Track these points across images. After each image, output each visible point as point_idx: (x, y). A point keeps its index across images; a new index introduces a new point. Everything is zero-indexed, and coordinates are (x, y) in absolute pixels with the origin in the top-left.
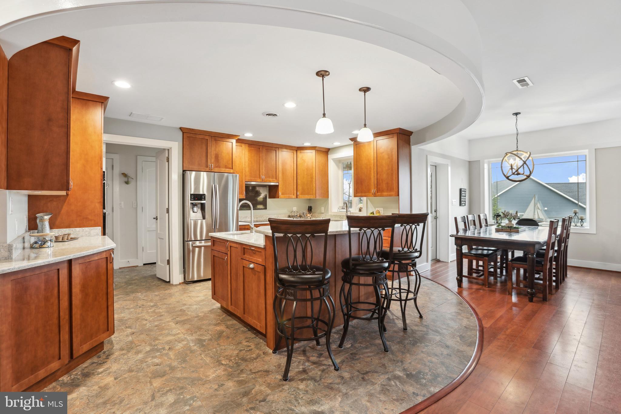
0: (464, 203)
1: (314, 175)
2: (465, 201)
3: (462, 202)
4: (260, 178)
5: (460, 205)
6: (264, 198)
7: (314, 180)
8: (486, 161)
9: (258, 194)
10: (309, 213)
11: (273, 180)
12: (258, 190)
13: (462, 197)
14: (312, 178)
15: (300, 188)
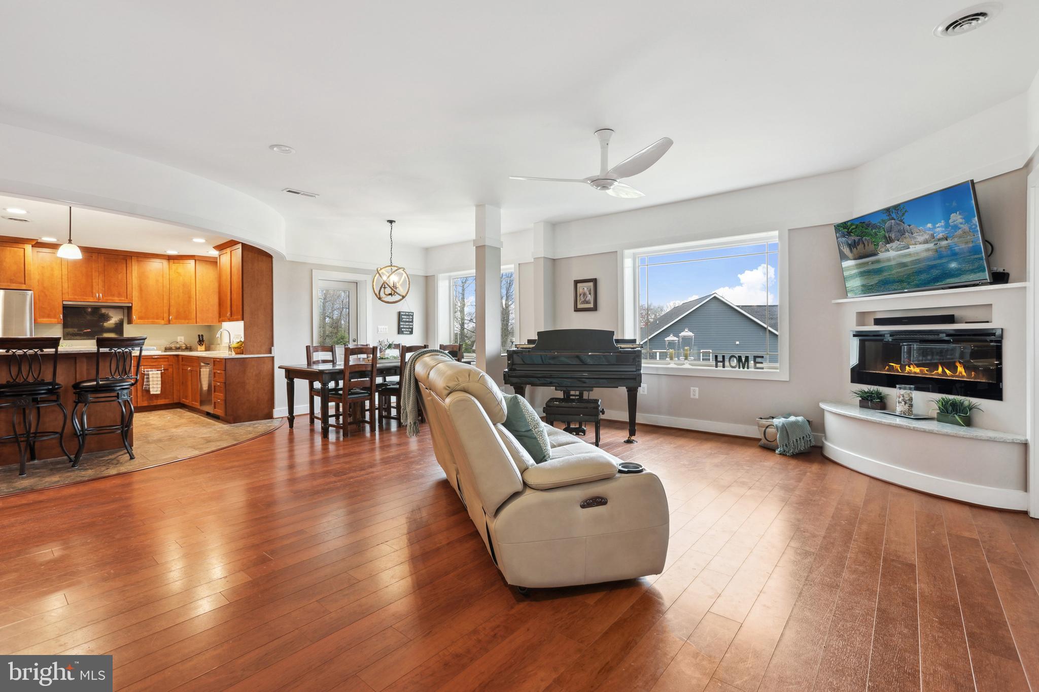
0: (410, 330)
1: (193, 293)
2: (412, 329)
3: (403, 330)
4: (92, 297)
5: (399, 333)
6: (116, 324)
7: (193, 301)
8: (441, 276)
9: (106, 318)
10: (200, 345)
11: (120, 300)
12: (105, 313)
13: (401, 323)
14: (190, 297)
15: (173, 310)
